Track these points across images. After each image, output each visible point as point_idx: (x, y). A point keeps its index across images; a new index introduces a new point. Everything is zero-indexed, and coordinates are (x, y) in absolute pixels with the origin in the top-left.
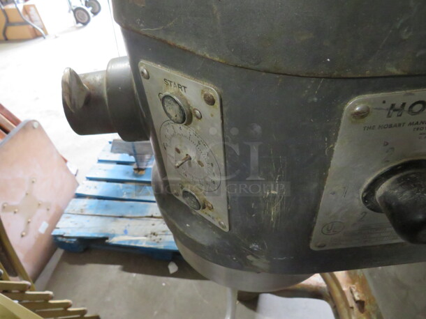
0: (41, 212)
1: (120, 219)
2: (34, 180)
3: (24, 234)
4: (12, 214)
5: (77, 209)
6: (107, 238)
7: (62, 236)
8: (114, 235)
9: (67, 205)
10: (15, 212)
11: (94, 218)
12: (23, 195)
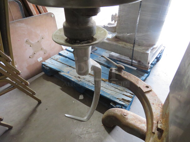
0: (42, 52)
1: (69, 67)
2: (43, 38)
3: (31, 57)
4: (29, 46)
5: (56, 58)
6: (60, 72)
7: (45, 65)
8: (63, 72)
9: (53, 55)
10: (31, 46)
11: (60, 63)
12: (37, 41)
